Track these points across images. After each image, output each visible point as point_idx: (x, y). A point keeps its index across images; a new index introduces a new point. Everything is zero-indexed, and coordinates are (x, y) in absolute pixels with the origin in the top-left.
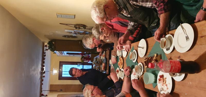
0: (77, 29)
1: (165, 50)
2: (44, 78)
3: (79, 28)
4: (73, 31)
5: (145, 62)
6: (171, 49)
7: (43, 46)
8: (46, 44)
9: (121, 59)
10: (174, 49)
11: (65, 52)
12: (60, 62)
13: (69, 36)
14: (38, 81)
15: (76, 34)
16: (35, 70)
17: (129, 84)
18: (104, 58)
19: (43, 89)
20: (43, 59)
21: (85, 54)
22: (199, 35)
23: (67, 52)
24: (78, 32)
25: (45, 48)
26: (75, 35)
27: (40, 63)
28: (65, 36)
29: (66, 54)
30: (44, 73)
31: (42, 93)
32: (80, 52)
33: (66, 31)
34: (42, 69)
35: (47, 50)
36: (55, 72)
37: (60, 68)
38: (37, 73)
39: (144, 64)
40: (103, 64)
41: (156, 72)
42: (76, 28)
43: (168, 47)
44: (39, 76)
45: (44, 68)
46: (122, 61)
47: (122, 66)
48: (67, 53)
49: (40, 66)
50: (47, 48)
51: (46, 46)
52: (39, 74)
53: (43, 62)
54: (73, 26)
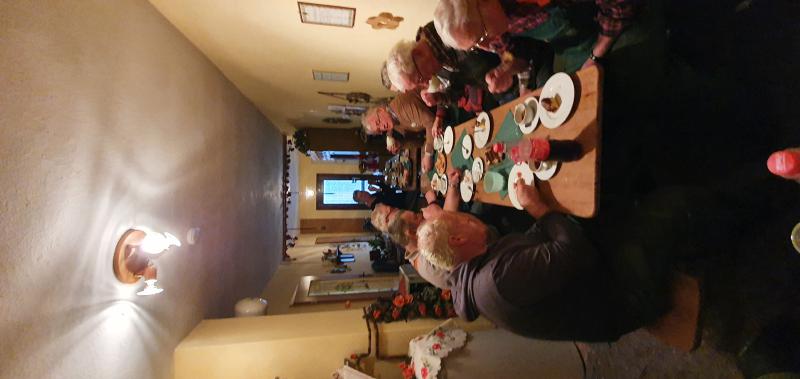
0: (352, 104)
1: (522, 127)
2: (288, 206)
3: (357, 101)
4: (344, 109)
5: (487, 154)
6: (534, 124)
7: (285, 142)
8: (289, 138)
9: (442, 156)
10: (539, 122)
11: (328, 154)
12: (318, 175)
13: (335, 121)
14: (279, 211)
15: (349, 114)
16: (271, 189)
17: (457, 200)
18: (406, 160)
19: (288, 227)
20: (286, 167)
21: (366, 157)
22: (583, 93)
23: (332, 152)
24: (354, 111)
25: (288, 146)
26: (347, 117)
27: (281, 175)
28: (327, 120)
29: (329, 158)
30: (290, 194)
31: (287, 234)
32: (358, 153)
33: (330, 108)
34: (285, 188)
35: (292, 150)
36: (310, 193)
37: (318, 187)
38: (277, 195)
39: (485, 158)
40: (406, 172)
41: (507, 170)
42: (351, 101)
43: (529, 122)
44: (279, 200)
45: (288, 185)
46: (444, 160)
47: (442, 170)
48: (332, 156)
49: (281, 182)
50: (293, 146)
51: (290, 142)
52: (280, 196)
53: (286, 175)
54: (345, 97)
